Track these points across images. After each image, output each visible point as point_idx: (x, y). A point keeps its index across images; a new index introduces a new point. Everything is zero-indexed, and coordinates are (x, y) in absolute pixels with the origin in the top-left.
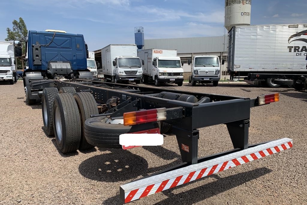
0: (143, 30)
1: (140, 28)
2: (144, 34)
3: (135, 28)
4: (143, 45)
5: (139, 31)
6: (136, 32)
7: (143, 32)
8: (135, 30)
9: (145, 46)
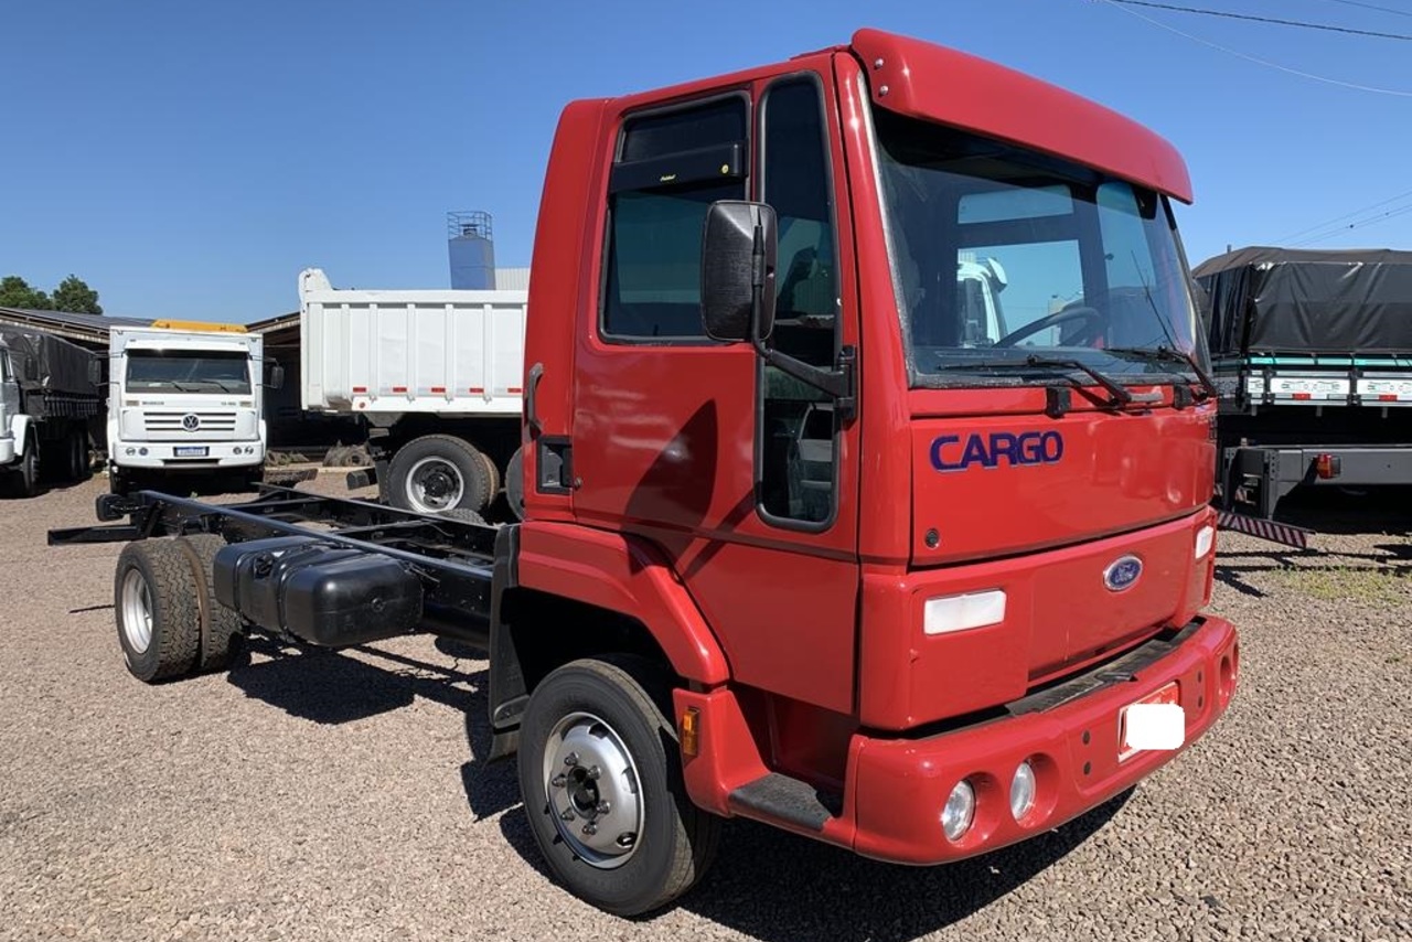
0: (489, 224)
1: (473, 217)
2: (492, 242)
3: (451, 217)
5: (470, 230)
6: (453, 237)
7: (489, 237)
8: (451, 224)
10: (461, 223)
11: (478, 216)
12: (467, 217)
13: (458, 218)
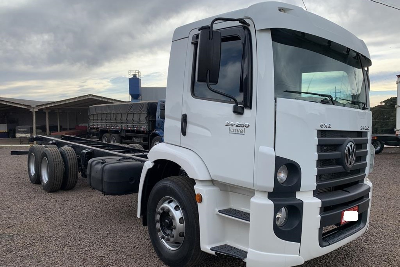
0: (139, 74)
1: (135, 72)
2: (140, 80)
3: (129, 72)
4: (140, 94)
5: (135, 76)
6: (130, 77)
7: (139, 78)
8: (130, 74)
9: (142, 95)
10: (132, 74)
11: (136, 72)
12: (134, 72)
13: (131, 72)
